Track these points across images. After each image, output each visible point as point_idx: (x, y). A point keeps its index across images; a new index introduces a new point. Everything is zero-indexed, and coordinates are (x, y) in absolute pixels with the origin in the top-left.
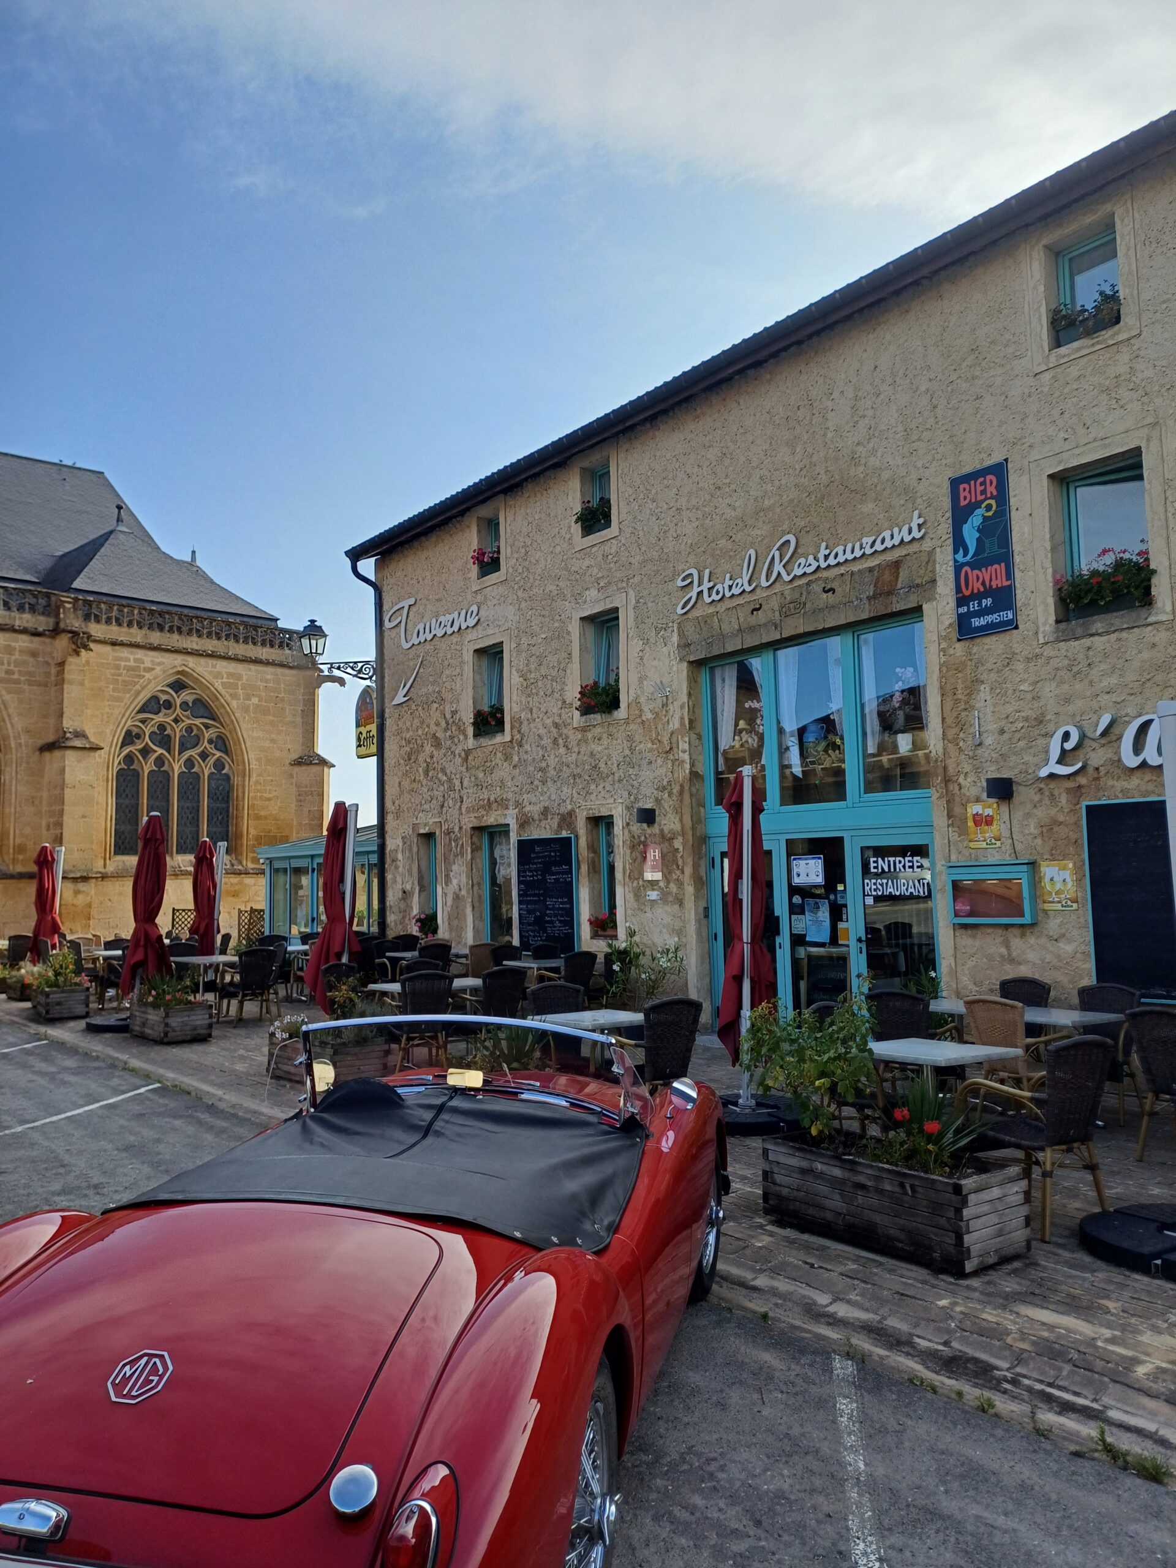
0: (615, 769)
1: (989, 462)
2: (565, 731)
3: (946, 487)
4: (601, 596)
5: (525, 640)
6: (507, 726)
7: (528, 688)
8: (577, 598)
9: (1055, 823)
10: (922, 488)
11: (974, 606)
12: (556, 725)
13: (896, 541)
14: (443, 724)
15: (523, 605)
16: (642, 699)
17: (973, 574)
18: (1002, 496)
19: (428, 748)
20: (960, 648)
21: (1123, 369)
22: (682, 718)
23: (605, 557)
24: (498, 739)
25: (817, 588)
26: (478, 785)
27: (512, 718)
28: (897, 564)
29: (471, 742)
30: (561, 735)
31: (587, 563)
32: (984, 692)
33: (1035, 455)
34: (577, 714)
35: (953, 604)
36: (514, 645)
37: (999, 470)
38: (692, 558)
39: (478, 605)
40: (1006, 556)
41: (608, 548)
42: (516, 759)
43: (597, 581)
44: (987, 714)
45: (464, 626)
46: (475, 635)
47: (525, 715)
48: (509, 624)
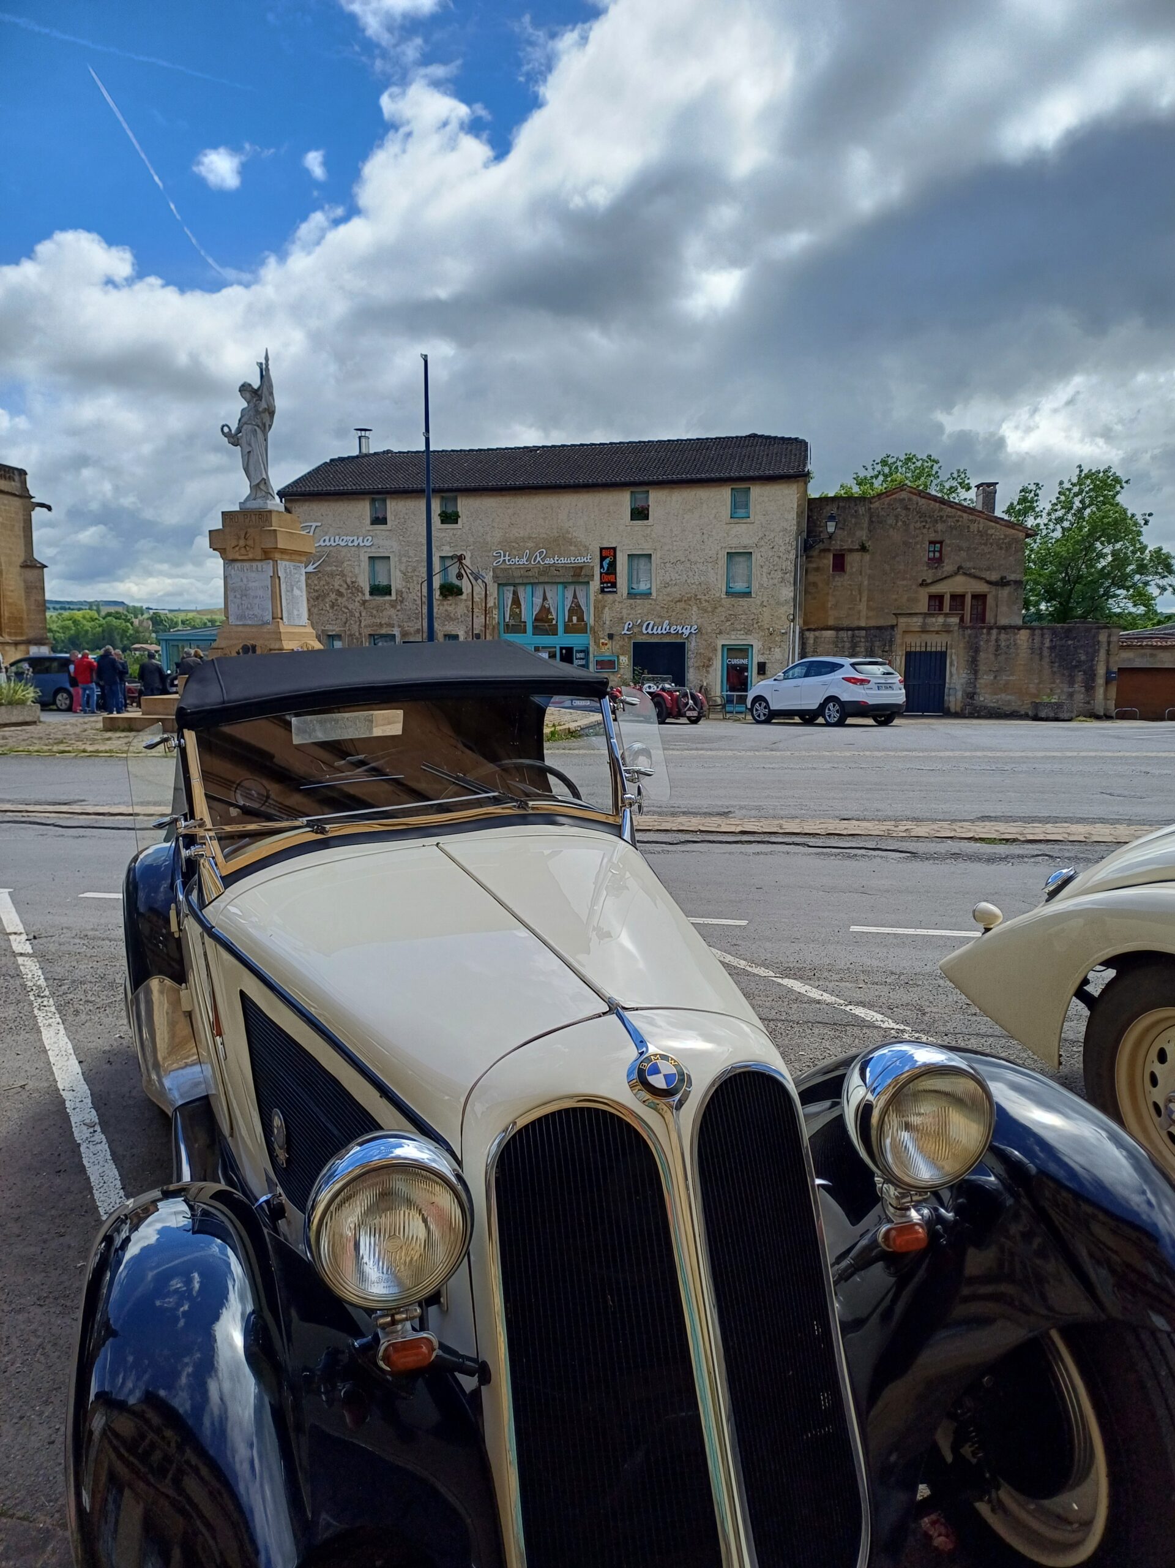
1: (612, 546)
3: (599, 550)
4: (451, 550)
5: (404, 559)
6: (393, 594)
7: (406, 578)
8: (438, 548)
9: (624, 645)
10: (590, 547)
11: (605, 585)
13: (582, 561)
14: (345, 586)
15: (402, 543)
17: (605, 577)
18: (615, 556)
19: (333, 596)
20: (600, 596)
21: (649, 532)
23: (454, 535)
24: (387, 598)
25: (553, 569)
26: (373, 616)
27: (397, 591)
28: (581, 568)
29: (367, 597)
31: (443, 534)
32: (607, 609)
33: (624, 548)
34: (438, 593)
35: (599, 583)
36: (397, 559)
37: (614, 549)
38: (499, 546)
39: (372, 537)
40: (615, 574)
41: (455, 532)
42: (399, 607)
43: (450, 543)
44: (607, 615)
45: (362, 544)
46: (369, 550)
47: (403, 590)
48: (394, 550)
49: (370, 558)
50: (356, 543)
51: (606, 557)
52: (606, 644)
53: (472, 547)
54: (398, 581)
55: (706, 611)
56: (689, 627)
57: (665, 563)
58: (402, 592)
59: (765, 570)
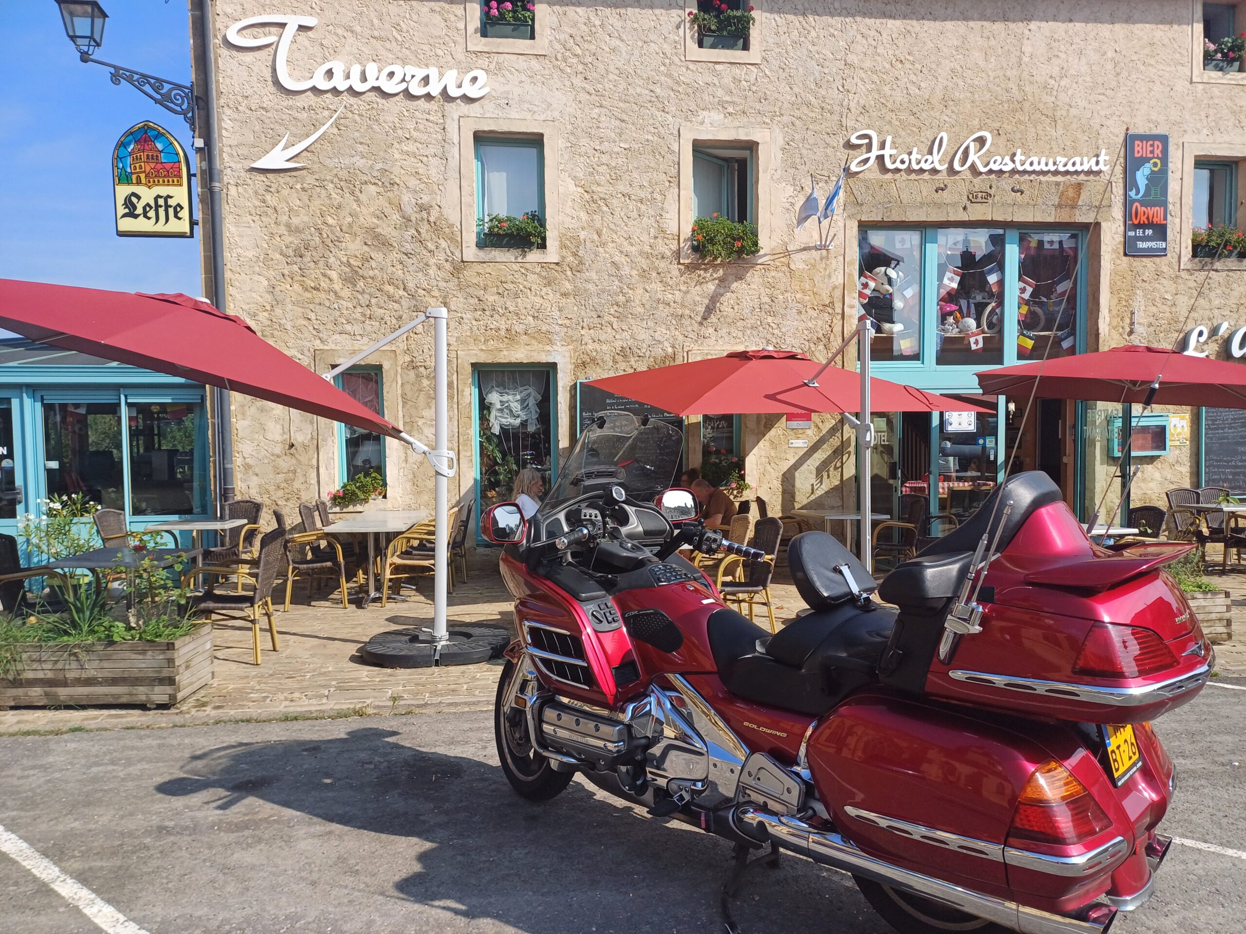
1: (1155, 132)
2: (663, 263)
3: (1122, 139)
4: (729, 123)
5: (587, 144)
6: (552, 244)
7: (593, 201)
10: (1103, 131)
12: (648, 256)
13: (1086, 168)
14: (396, 217)
15: (583, 96)
16: (792, 247)
17: (1139, 210)
18: (1165, 159)
19: (354, 246)
20: (1125, 261)
21: (1244, 103)
23: (736, 80)
24: (534, 256)
27: (562, 236)
28: (1079, 186)
29: (471, 252)
31: (706, 78)
33: (1186, 139)
34: (685, 249)
35: (1123, 226)
36: (565, 143)
37: (1164, 139)
38: (866, 119)
39: (487, 72)
40: (1164, 204)
41: (739, 72)
42: (568, 286)
43: (722, 104)
45: (454, 93)
46: (476, 111)
47: (583, 235)
48: (556, 114)
49: (478, 135)
50: (434, 89)
51: (1144, 160)
54: (567, 209)
58: (578, 243)
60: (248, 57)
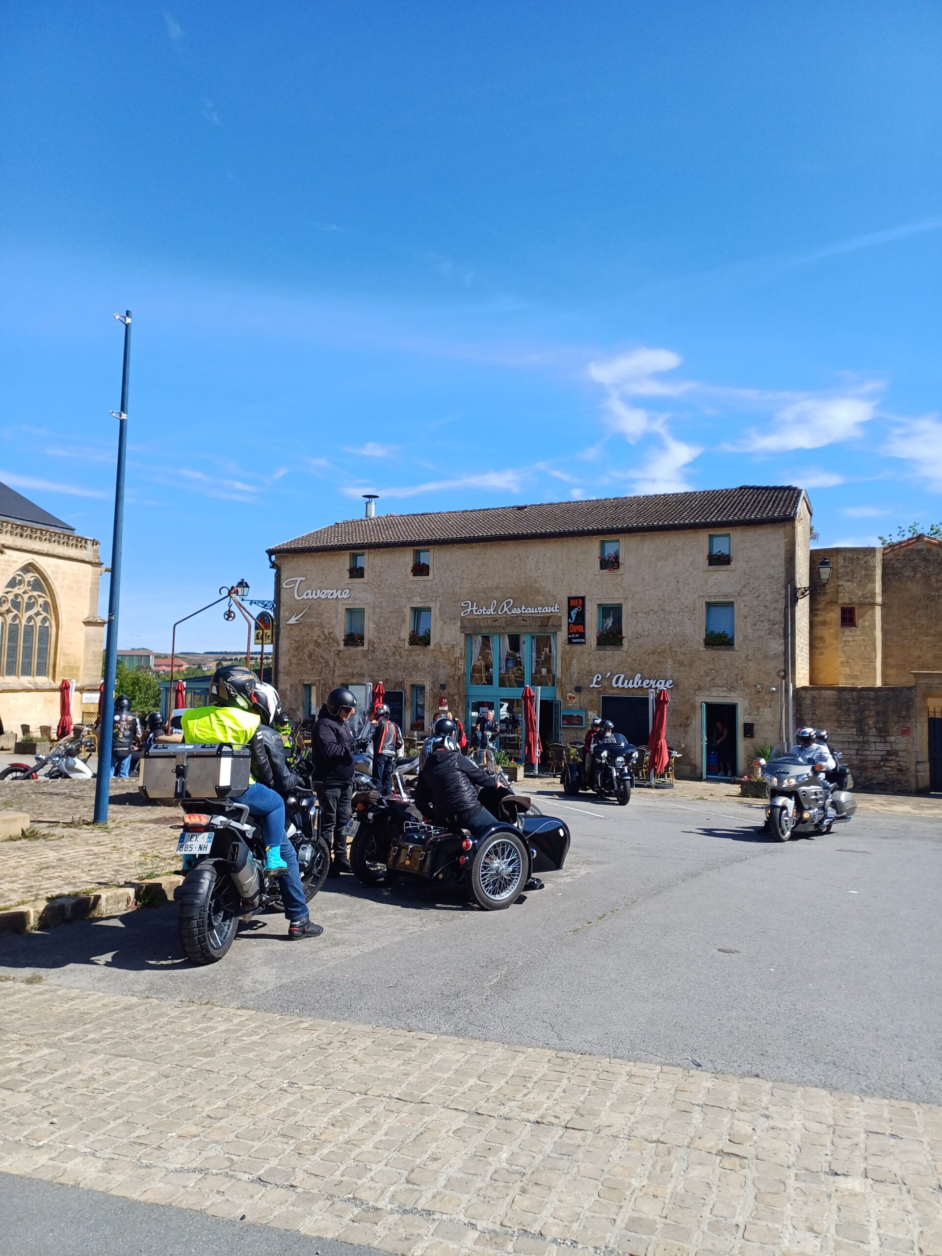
0: (426, 667)
1: (580, 595)
2: (400, 650)
3: (566, 599)
4: (422, 600)
5: (377, 610)
6: (366, 644)
7: (379, 629)
8: (409, 599)
9: (592, 700)
10: (558, 597)
11: (573, 636)
12: (395, 647)
13: (550, 611)
14: (323, 637)
15: (377, 595)
16: (442, 643)
17: (574, 627)
18: (583, 606)
19: (311, 646)
20: (568, 647)
21: (619, 581)
22: (461, 654)
23: (425, 586)
24: (360, 648)
25: (520, 619)
26: (346, 666)
27: (369, 641)
28: (549, 618)
29: (342, 647)
30: (397, 651)
31: (415, 586)
32: (575, 661)
33: (594, 597)
34: (407, 644)
35: (567, 633)
36: (371, 611)
37: (583, 598)
38: (468, 597)
39: (350, 590)
40: (583, 624)
41: (426, 583)
42: (370, 658)
43: (420, 595)
44: (575, 667)
45: (340, 597)
46: (346, 602)
47: (375, 640)
48: (369, 602)
49: (346, 609)
50: (334, 596)
51: (575, 607)
52: (574, 698)
53: (441, 598)
54: (371, 632)
55: (681, 664)
56: (663, 682)
57: (636, 613)
58: (374, 643)
59: (749, 620)
60: (288, 591)
